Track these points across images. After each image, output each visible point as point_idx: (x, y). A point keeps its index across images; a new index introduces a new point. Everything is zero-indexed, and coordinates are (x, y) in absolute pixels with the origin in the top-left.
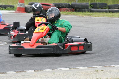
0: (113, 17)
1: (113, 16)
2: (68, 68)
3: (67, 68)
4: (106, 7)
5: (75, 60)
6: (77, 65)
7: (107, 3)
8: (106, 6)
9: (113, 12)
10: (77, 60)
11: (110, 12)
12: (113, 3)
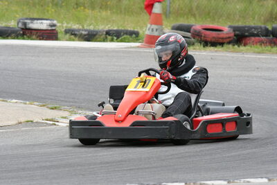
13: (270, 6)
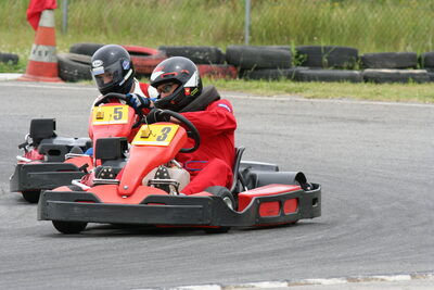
0: (379, 101)
1: (377, 94)
2: (218, 284)
3: (211, 284)
4: (351, 61)
5: (241, 255)
6: (248, 273)
7: (356, 47)
8: (354, 58)
9: (377, 80)
10: (247, 255)
11: (366, 79)
12: (378, 47)
13: (223, 15)
